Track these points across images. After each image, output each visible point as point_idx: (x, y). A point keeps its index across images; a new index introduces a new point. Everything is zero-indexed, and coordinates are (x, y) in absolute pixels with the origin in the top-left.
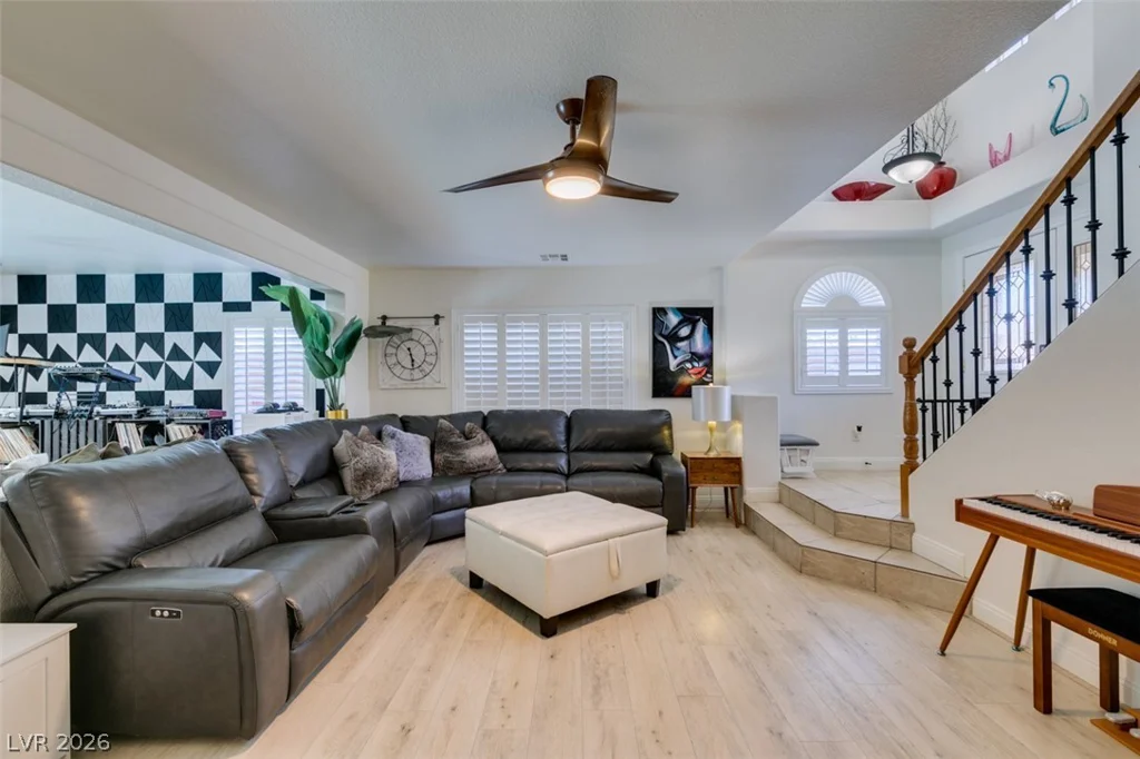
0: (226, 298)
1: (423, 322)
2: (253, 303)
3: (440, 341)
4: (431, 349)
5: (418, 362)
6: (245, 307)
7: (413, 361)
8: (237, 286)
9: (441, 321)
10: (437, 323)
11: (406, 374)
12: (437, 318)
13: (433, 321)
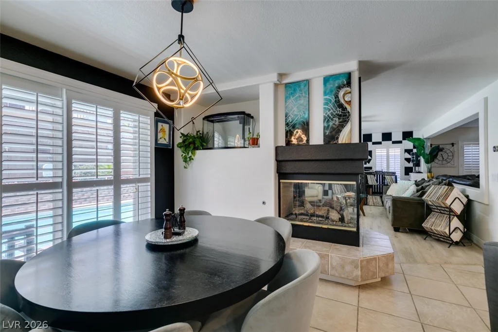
0: (373, 141)
1: (446, 145)
2: (383, 142)
3: (454, 152)
4: (450, 154)
5: (445, 158)
6: (380, 143)
7: (443, 158)
8: (377, 137)
9: (455, 146)
10: (453, 146)
11: (440, 162)
12: (453, 144)
13: (451, 145)
